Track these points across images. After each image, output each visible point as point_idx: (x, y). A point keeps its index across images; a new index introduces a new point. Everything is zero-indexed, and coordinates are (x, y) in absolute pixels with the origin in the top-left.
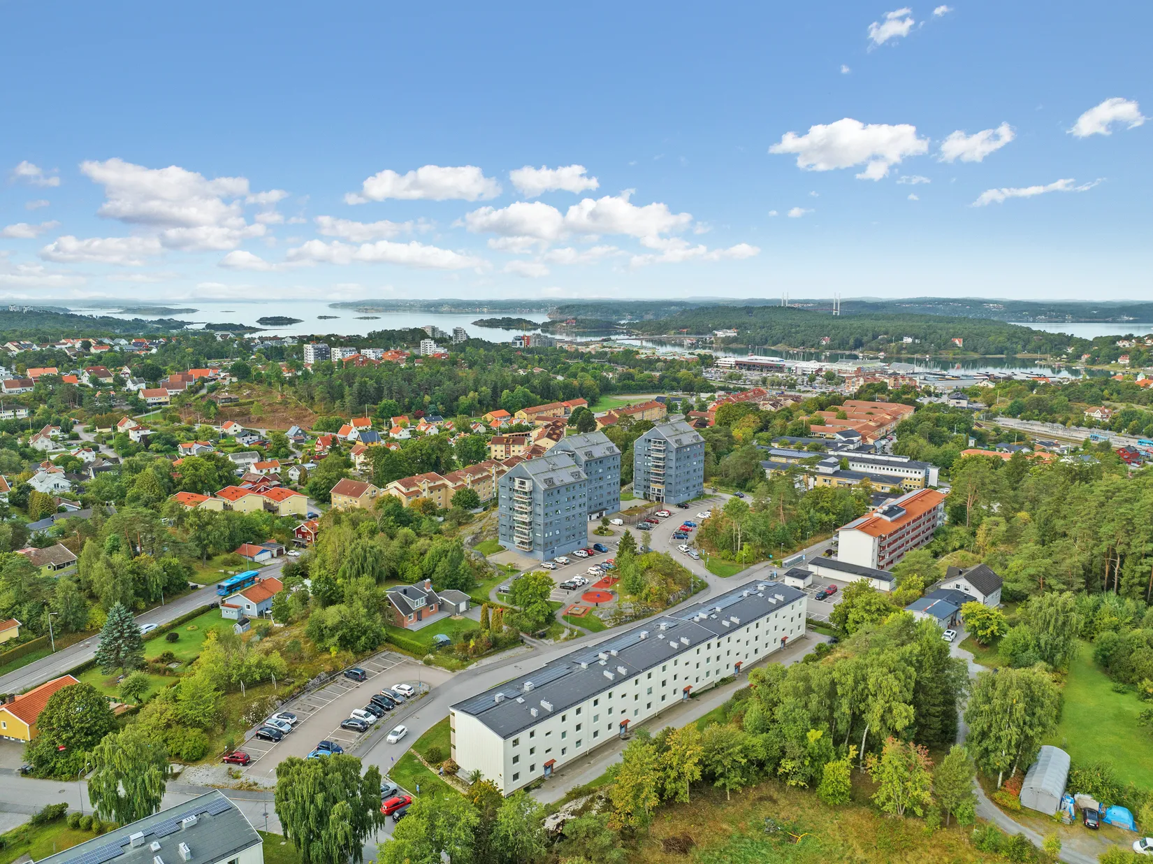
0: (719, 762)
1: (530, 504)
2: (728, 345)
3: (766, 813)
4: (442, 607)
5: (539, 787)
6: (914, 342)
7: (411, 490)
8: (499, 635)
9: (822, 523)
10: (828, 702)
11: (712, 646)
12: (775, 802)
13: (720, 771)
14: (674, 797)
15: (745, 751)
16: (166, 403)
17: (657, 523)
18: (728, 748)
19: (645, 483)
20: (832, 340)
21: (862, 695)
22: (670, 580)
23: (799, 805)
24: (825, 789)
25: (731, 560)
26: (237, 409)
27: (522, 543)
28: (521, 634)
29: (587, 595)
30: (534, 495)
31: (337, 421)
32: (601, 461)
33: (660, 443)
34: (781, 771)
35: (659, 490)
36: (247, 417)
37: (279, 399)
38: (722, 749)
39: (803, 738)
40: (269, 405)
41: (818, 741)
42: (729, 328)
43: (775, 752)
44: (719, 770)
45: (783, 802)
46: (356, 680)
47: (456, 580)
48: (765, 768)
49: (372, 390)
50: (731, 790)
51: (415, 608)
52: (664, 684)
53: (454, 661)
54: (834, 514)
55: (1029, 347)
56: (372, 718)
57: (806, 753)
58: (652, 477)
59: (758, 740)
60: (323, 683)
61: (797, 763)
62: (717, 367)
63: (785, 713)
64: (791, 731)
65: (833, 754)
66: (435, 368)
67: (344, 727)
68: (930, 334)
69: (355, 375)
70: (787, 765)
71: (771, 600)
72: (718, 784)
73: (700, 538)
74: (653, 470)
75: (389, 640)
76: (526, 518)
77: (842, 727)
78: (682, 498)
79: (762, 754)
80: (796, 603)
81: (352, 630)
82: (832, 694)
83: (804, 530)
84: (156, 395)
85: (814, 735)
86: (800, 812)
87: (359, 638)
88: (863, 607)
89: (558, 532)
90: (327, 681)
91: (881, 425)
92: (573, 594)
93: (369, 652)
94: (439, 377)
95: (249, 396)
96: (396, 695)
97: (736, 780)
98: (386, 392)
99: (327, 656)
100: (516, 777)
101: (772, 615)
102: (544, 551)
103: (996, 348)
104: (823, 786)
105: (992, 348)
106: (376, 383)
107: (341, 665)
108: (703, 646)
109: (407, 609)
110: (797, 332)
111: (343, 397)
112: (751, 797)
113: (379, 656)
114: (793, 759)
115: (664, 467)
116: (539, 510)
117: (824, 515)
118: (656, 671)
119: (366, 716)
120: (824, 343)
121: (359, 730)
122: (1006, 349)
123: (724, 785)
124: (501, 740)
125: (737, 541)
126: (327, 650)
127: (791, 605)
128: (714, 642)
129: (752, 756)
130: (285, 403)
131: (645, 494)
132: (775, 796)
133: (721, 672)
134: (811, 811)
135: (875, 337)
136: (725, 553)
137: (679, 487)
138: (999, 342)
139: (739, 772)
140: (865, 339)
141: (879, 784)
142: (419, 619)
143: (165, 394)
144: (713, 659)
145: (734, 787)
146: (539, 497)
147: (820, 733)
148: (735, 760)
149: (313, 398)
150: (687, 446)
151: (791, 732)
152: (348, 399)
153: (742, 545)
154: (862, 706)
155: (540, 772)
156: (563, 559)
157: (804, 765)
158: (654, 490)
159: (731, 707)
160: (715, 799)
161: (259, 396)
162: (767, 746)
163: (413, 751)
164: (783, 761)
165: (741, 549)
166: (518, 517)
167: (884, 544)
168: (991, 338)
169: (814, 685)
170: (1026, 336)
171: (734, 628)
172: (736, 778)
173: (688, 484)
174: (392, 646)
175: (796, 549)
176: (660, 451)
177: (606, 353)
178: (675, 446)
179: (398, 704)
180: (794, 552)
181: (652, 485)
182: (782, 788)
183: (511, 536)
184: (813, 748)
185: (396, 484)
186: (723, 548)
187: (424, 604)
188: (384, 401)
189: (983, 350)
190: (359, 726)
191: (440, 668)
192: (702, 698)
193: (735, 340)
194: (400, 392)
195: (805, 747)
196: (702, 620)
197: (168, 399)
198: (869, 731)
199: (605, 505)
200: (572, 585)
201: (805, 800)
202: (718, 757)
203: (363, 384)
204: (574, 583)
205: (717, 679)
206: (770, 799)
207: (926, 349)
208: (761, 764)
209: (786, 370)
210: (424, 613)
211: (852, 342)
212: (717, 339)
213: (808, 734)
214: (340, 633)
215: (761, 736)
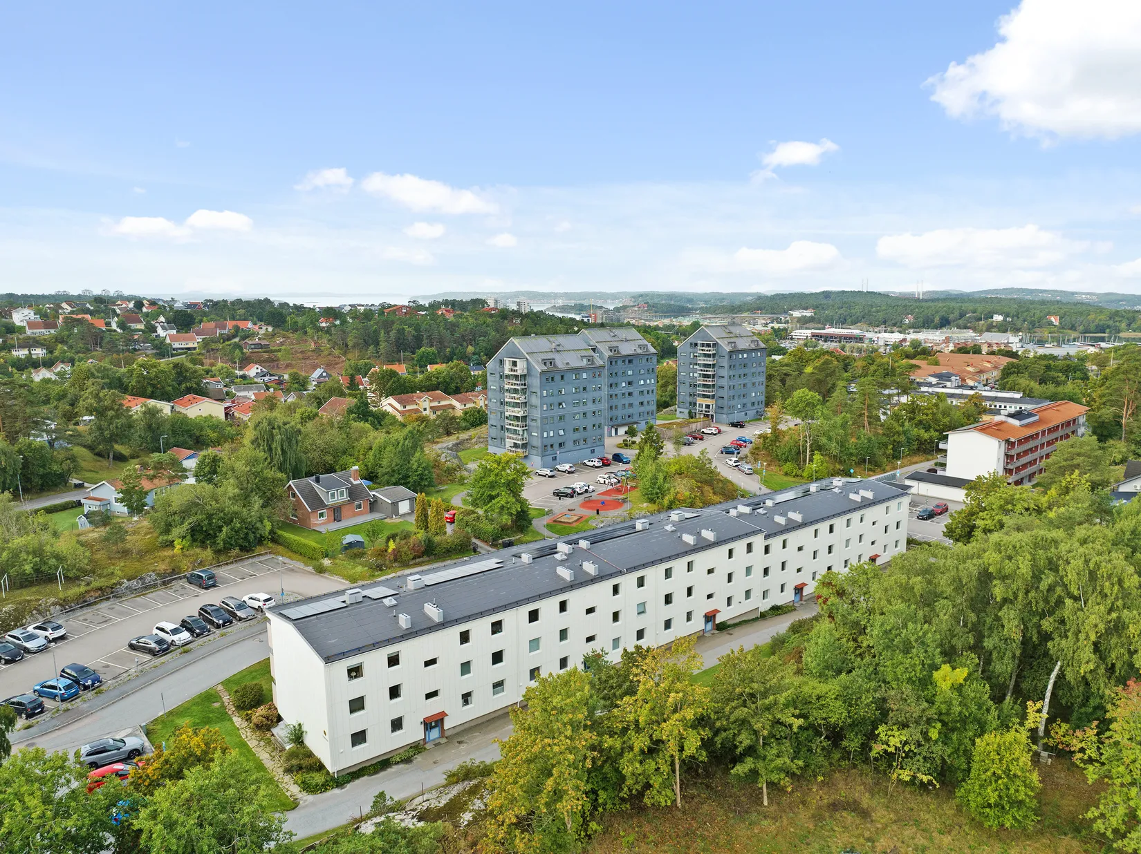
0: (743, 722)
1: (524, 392)
2: (804, 322)
3: (845, 838)
4: (374, 505)
5: (408, 760)
6: (1004, 320)
7: (408, 408)
8: (437, 539)
9: (921, 442)
10: (973, 617)
11: (754, 547)
12: (865, 814)
13: (746, 743)
14: (641, 794)
15: (801, 704)
16: (195, 348)
17: (701, 439)
18: (765, 695)
19: (691, 399)
20: (915, 318)
21: (1046, 601)
22: (707, 488)
23: (917, 823)
24: (974, 792)
25: (796, 476)
26: (266, 355)
27: (516, 446)
28: (474, 540)
29: (588, 504)
30: (529, 380)
31: (366, 364)
32: (630, 359)
33: (708, 345)
34: (877, 749)
35: (708, 406)
36: (275, 363)
37: (313, 346)
38: (752, 695)
39: (925, 682)
40: (302, 352)
41: (959, 688)
42: (806, 308)
43: (866, 709)
44: (745, 740)
45: (881, 815)
46: (201, 586)
47: (407, 477)
48: (845, 743)
49: (410, 338)
50: (771, 785)
51: (329, 502)
52: (668, 599)
53: (359, 569)
54: (936, 430)
55: (1134, 326)
56: (185, 636)
57: (932, 712)
58: (700, 391)
59: (832, 687)
60: (147, 588)
61: (914, 733)
62: (792, 339)
63: (886, 632)
64: (898, 666)
65: (992, 717)
66: (482, 319)
67: (132, 647)
68: (1023, 312)
69: (393, 322)
70: (892, 738)
71: (852, 496)
72: (740, 769)
73: (755, 453)
74: (701, 381)
75: (275, 539)
76: (519, 412)
77: (1004, 667)
78: (737, 417)
79: (837, 714)
80: (893, 504)
81: (210, 517)
82: (981, 601)
83: (897, 446)
84: (184, 340)
85: (947, 677)
86: (921, 841)
87: (220, 529)
88: (1001, 507)
89: (561, 432)
90: (155, 586)
91: (981, 372)
92: (568, 502)
93: (235, 551)
94: (484, 328)
95: (282, 344)
96: (242, 606)
97: (779, 762)
98: (425, 342)
99: (168, 553)
100: (359, 738)
101: (855, 516)
102: (543, 456)
103: (1097, 326)
104: (972, 784)
105: (1092, 327)
106: (415, 330)
107: (185, 564)
108: (740, 546)
109: (317, 503)
110: (878, 312)
111: (377, 343)
112: (814, 801)
113: (256, 560)
114: (904, 726)
115: (713, 376)
116: (535, 400)
117: (922, 431)
118: (654, 575)
119: (175, 632)
120: (907, 321)
121: (151, 652)
122: (1109, 327)
123: (754, 773)
124: (318, 662)
125: (805, 452)
126: (171, 544)
127: (884, 506)
128: (759, 541)
129: (817, 716)
130: (318, 351)
131: (690, 413)
132: (865, 801)
133: (770, 594)
134: (947, 840)
135: (962, 315)
136: (788, 466)
137: (732, 403)
138: (1100, 320)
139: (787, 746)
140: (951, 317)
141: (1102, 784)
142: (337, 519)
143: (193, 339)
144: (758, 571)
145: (774, 777)
146: (535, 382)
147: (961, 674)
148: (778, 722)
149: (347, 346)
150: (743, 351)
151: (900, 670)
152: (383, 345)
153: (812, 455)
154: (1047, 624)
155: (413, 732)
156: (567, 467)
157: (928, 739)
158: (701, 405)
159: (783, 642)
160: (738, 803)
161: (292, 344)
162: (848, 699)
163: (220, 687)
164: (881, 729)
165: (811, 460)
166: (510, 411)
167: (1013, 452)
168: (1091, 317)
169: (944, 583)
170: (1131, 315)
171: (792, 527)
172: (780, 758)
173: (745, 401)
174: (280, 548)
175: (887, 468)
176: (709, 356)
177: (674, 326)
178: (728, 349)
179: (240, 619)
180: (884, 471)
181: (700, 401)
182: (877, 788)
183: (503, 439)
184: (949, 704)
185: (391, 400)
186: (786, 461)
187: (345, 498)
188: (423, 349)
189: (1081, 328)
190: (153, 645)
191: (336, 578)
192: (737, 632)
193: (811, 319)
194: (441, 342)
195: (931, 702)
196: (740, 515)
197: (196, 345)
198: (1061, 676)
199: (635, 418)
200: (569, 491)
201: (932, 812)
202: (742, 712)
203: (401, 332)
204: (573, 489)
205: (765, 606)
206: (853, 806)
207: (1019, 327)
208: (836, 735)
209: (867, 341)
210: (344, 512)
211: (937, 319)
212: (793, 318)
213: (936, 675)
214: (192, 520)
215: (836, 681)
